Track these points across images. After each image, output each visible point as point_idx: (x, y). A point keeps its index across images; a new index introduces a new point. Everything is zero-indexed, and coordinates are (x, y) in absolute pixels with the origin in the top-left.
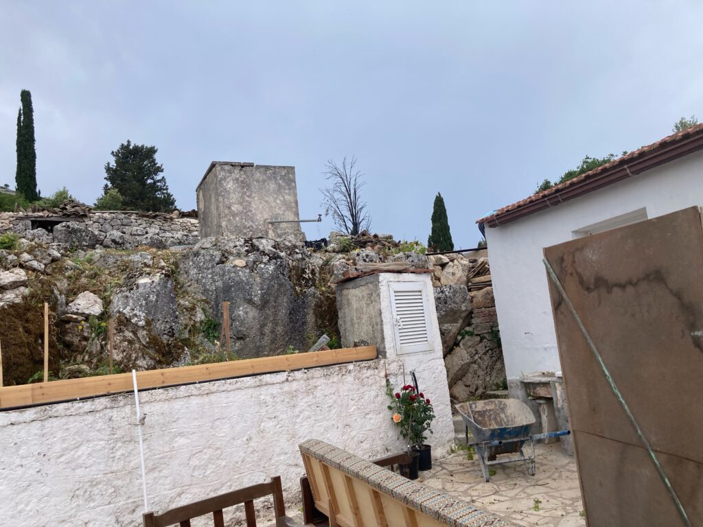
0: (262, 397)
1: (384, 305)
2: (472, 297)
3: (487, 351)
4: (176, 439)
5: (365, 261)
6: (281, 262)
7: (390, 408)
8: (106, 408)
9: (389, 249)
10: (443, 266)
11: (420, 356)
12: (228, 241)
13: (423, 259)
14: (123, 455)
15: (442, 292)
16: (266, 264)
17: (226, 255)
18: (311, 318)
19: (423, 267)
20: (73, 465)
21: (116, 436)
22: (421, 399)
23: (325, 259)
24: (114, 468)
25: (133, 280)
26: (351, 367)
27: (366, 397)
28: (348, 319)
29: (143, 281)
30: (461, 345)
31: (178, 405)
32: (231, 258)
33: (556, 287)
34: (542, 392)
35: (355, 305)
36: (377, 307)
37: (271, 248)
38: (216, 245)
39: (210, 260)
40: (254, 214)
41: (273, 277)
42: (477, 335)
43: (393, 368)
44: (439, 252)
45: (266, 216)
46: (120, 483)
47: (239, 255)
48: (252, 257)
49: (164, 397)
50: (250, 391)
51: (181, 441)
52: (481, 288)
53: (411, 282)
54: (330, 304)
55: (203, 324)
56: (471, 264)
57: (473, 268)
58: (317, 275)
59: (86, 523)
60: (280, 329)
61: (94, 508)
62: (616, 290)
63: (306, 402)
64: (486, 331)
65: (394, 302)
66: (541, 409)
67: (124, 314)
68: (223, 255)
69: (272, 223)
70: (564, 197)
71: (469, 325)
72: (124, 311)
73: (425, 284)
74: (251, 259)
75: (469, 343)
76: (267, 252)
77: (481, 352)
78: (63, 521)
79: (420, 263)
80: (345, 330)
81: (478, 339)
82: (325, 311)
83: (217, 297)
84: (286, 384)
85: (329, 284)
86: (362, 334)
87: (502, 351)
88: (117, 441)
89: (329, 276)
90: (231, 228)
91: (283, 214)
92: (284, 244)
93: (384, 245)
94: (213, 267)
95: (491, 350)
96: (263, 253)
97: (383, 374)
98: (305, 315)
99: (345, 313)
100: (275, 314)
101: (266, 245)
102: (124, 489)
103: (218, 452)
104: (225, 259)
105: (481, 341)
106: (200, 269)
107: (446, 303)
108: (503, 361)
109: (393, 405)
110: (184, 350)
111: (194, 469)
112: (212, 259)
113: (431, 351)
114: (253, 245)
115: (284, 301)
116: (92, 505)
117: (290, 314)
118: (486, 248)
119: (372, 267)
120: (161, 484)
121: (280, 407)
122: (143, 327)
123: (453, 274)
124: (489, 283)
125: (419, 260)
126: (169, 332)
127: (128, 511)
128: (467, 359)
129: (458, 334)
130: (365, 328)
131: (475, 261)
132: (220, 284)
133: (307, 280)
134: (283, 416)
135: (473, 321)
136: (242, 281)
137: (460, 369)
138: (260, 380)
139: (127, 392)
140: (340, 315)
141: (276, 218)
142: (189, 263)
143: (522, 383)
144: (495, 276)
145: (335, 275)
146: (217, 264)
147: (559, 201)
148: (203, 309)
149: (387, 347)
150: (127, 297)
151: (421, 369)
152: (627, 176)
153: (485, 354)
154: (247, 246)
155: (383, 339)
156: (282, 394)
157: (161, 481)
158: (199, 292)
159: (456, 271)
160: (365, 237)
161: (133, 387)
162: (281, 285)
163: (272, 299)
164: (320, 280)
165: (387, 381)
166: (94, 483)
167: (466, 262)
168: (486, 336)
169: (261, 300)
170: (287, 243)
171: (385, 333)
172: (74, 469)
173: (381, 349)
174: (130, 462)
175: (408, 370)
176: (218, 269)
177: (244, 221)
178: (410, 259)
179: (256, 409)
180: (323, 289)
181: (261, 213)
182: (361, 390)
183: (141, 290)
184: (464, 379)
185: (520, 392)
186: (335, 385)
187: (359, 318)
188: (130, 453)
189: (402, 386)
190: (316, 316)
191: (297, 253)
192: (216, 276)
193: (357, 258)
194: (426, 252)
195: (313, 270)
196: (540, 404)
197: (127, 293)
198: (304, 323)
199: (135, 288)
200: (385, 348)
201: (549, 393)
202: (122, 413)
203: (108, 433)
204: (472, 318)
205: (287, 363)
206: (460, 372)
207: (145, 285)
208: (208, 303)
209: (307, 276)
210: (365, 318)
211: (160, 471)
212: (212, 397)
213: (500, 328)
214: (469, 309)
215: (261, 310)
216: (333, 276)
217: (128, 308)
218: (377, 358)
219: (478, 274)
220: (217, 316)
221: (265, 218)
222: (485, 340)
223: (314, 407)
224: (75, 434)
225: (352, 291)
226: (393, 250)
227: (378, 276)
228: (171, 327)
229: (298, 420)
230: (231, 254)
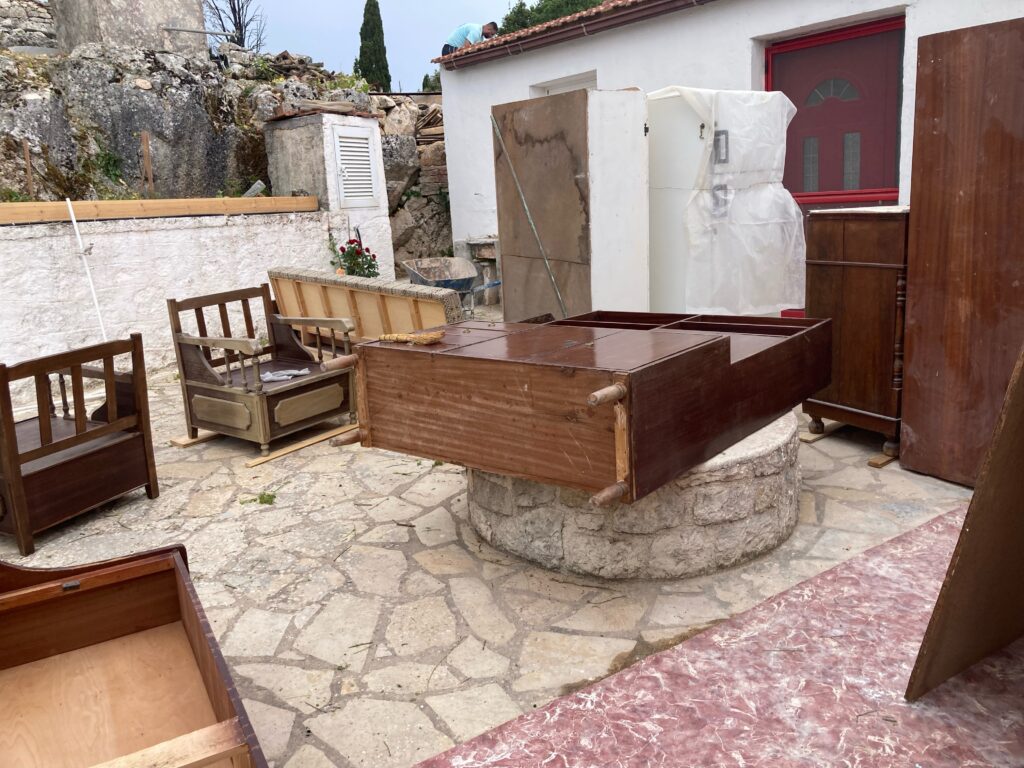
0: (202, 240)
1: (328, 151)
2: (420, 152)
3: (435, 215)
4: (119, 275)
5: (295, 95)
6: (197, 88)
7: (333, 263)
8: (45, 236)
9: (322, 82)
10: (388, 110)
11: (365, 212)
12: (120, 51)
13: (366, 99)
14: (67, 285)
15: (388, 142)
16: (177, 89)
17: (120, 70)
18: (231, 162)
19: (365, 110)
20: (19, 290)
21: (58, 266)
22: (367, 254)
23: (243, 87)
24: (60, 298)
25: (14, 94)
26: (292, 216)
27: (308, 250)
28: (281, 165)
29: (30, 96)
30: (406, 206)
31: (118, 239)
32: (128, 76)
33: (498, 140)
34: (486, 253)
35: (290, 148)
36: (319, 154)
37: (183, 69)
38: (103, 55)
39: (98, 76)
40: (143, 15)
41: (189, 107)
42: (424, 197)
43: (336, 221)
44: (382, 91)
45: (160, 19)
46: (67, 312)
47: (139, 73)
48: (158, 77)
49: (102, 229)
50: (190, 232)
51: (124, 277)
52: (431, 142)
53: (357, 126)
54: (254, 147)
55: (101, 159)
56: (420, 111)
57: (423, 116)
58: (235, 108)
59: (40, 347)
60: (197, 172)
61: (44, 333)
62: (538, 145)
63: (247, 250)
64: (433, 193)
65: (338, 149)
66: (484, 272)
67: (13, 136)
68: (117, 71)
69: (169, 31)
70: (525, 47)
71: (416, 184)
72: (12, 133)
73: (372, 131)
74: (159, 81)
75: (415, 206)
76: (177, 72)
77: (427, 215)
78: (18, 343)
79: (362, 104)
80: (277, 178)
81: (425, 201)
82: (248, 155)
83: (113, 125)
84: (226, 228)
85: (251, 121)
86: (300, 184)
87: (449, 216)
88: (59, 270)
89: (250, 111)
90: (113, 32)
91: (183, 19)
92: (193, 63)
93: (314, 75)
94: (104, 85)
95: (438, 214)
96: (172, 74)
97: (325, 227)
98: (226, 157)
99: (277, 159)
100: (191, 154)
101: (174, 62)
102: (73, 319)
103: (161, 291)
104: (118, 77)
105: (428, 204)
106: (84, 86)
107: (391, 156)
108: (450, 226)
109: (335, 261)
110: (88, 187)
111: (139, 306)
112: (101, 73)
113: (376, 207)
114: (156, 61)
115: (201, 137)
116: (43, 330)
117: (208, 154)
118: (440, 94)
119: (313, 106)
120: (108, 318)
121: (220, 251)
122: (39, 154)
123: (400, 122)
124: (440, 137)
125: (361, 101)
126: (67, 163)
127: (78, 340)
128: (411, 222)
129: (403, 194)
130: (304, 176)
131: (424, 108)
132: (116, 108)
133: (226, 114)
134: (224, 261)
135: (421, 180)
136: (150, 108)
137: (403, 234)
138: (200, 222)
139: (64, 222)
140: (271, 160)
141: (174, 24)
142: (66, 76)
143: (468, 244)
144: (449, 128)
145: (259, 110)
146: (110, 82)
147: (520, 51)
148: (95, 139)
149: (330, 198)
150: (11, 115)
151: (365, 225)
152: (583, 34)
153: (431, 218)
154: (149, 62)
155: (326, 190)
156: (222, 238)
157: (107, 315)
158: (86, 117)
159: (404, 118)
160: (288, 61)
161: (70, 216)
162: (198, 117)
163: (187, 134)
164: (239, 115)
165: (330, 235)
166: (43, 310)
167: (414, 108)
168: (434, 198)
169: (174, 134)
170: (198, 63)
171: (328, 183)
172: (21, 295)
173: (323, 201)
174: (74, 293)
175: (352, 226)
176: (111, 88)
177: (129, 22)
178: (350, 98)
179: (197, 252)
180: (246, 127)
181: (153, 14)
182: (303, 243)
183: (30, 108)
184: (407, 245)
185: (466, 254)
186: (276, 234)
187: (297, 165)
188: (74, 284)
189: (347, 240)
190: (238, 160)
191: (212, 78)
192: (110, 98)
193: (285, 91)
194: (369, 91)
195: (230, 102)
196: (484, 266)
197: (12, 110)
198: (224, 168)
199: (21, 104)
200: (327, 199)
201: (493, 255)
202: (61, 242)
203: (50, 261)
204: (419, 176)
205: (224, 207)
206: (403, 237)
207: (35, 102)
208: (101, 132)
209: (225, 109)
210: (304, 165)
211: (105, 305)
212: (153, 235)
213: (451, 188)
214: (417, 165)
215: (174, 146)
216: (257, 112)
217: (16, 129)
218: (319, 210)
219: (428, 125)
220: (116, 149)
221: (159, 21)
222: (432, 203)
223: (255, 255)
224: (18, 259)
225: (287, 133)
226: (327, 83)
227: (321, 116)
228: (68, 158)
229: (240, 267)
230: (129, 71)
